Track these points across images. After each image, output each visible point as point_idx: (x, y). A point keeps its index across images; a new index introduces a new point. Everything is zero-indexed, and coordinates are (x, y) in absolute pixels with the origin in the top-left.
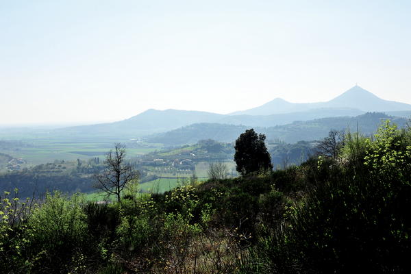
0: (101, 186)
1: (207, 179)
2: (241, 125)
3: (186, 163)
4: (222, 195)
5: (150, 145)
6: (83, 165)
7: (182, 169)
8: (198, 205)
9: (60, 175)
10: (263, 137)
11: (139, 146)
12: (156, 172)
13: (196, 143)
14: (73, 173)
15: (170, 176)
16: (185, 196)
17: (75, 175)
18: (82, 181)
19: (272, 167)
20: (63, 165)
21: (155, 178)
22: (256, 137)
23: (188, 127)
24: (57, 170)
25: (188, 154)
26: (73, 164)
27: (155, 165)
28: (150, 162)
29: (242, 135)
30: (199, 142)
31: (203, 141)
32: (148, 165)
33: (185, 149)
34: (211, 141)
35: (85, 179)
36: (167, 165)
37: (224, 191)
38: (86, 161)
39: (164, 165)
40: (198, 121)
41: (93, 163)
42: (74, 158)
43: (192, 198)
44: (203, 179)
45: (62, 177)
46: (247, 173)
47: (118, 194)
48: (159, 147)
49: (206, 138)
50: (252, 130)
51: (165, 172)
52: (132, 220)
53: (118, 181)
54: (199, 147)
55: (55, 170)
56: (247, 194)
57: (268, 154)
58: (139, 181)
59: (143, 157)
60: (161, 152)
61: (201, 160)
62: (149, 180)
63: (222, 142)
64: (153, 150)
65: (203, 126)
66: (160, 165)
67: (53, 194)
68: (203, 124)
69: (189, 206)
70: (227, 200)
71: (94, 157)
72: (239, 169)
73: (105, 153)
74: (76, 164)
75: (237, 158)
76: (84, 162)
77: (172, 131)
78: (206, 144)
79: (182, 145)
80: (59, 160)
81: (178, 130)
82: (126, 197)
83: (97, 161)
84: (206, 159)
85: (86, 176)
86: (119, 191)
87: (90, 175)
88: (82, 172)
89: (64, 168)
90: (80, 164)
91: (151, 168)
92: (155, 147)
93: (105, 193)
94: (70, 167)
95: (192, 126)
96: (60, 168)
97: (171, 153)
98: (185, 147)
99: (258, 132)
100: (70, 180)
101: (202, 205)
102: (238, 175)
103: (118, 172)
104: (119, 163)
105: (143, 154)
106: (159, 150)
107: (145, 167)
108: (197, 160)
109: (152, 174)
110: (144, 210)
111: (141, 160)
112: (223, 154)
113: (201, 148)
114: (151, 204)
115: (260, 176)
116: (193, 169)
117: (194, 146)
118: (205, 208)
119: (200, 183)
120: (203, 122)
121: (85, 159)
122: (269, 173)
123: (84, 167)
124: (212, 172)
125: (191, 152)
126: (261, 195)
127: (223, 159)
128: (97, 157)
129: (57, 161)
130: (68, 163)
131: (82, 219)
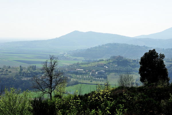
0: (38, 87)
1: (117, 86)
2: (144, 46)
3: (100, 73)
4: (131, 99)
5: (74, 58)
6: (23, 71)
7: (97, 78)
8: (113, 105)
9: (7, 77)
10: (163, 56)
11: (66, 59)
12: (78, 78)
13: (109, 58)
14: (17, 76)
15: (88, 83)
16: (103, 97)
17: (18, 78)
18: (22, 82)
19: (168, 80)
20: (9, 70)
21: (76, 83)
22: (157, 56)
23: (103, 45)
24: (5, 73)
25: (102, 66)
26: (16, 69)
27: (77, 73)
28: (73, 71)
29: (146, 54)
30: (111, 57)
31: (114, 57)
32: (72, 73)
33: (100, 62)
34: (120, 57)
35: (25, 81)
36: (86, 74)
37: (133, 96)
38: (26, 67)
39: (84, 74)
40: (111, 41)
41: (31, 69)
42: (17, 65)
43: (108, 99)
44: (114, 86)
45: (8, 79)
46: (149, 83)
47: (51, 94)
48: (81, 60)
49: (117, 55)
50: (154, 50)
51: (84, 79)
52: (64, 113)
53: (51, 84)
54: (111, 61)
55: (4, 73)
56: (151, 99)
57: (166, 69)
58: (66, 84)
59: (68, 67)
60: (82, 64)
61: (112, 71)
62: (72, 85)
63: (129, 58)
64: (76, 62)
65: (115, 46)
66: (81, 74)
67: (9, 90)
68: (115, 44)
69: (106, 105)
70: (136, 103)
71: (32, 65)
72: (142, 80)
73: (42, 63)
74: (19, 70)
75: (141, 71)
76: (25, 68)
77: (91, 48)
78: (117, 59)
79: (98, 60)
80: (7, 66)
81: (96, 47)
82: (56, 96)
83: (34, 68)
84: (116, 71)
85: (26, 79)
86: (51, 92)
87: (29, 78)
88: (23, 76)
89: (10, 72)
90: (21, 70)
91: (74, 76)
92: (78, 60)
93: (41, 92)
94: (14, 72)
95: (106, 45)
96: (8, 72)
97: (90, 65)
98: (100, 61)
99: (159, 52)
100: (14, 81)
101: (116, 105)
102: (141, 84)
103: (51, 77)
104: (52, 70)
105: (68, 64)
106: (80, 62)
107: (69, 74)
108: (109, 71)
109: (75, 80)
110: (72, 106)
111: (66, 69)
112: (129, 68)
113: (112, 63)
114: (78, 102)
115: (159, 86)
116: (106, 78)
117: (108, 60)
118: (119, 108)
119: (112, 89)
120: (115, 42)
121: (26, 66)
122: (166, 84)
123: (24, 72)
124: (121, 81)
125: (105, 65)
126: (162, 101)
127: (129, 71)
128: (34, 65)
129: (5, 66)
130: (13, 68)
131: (29, 110)
